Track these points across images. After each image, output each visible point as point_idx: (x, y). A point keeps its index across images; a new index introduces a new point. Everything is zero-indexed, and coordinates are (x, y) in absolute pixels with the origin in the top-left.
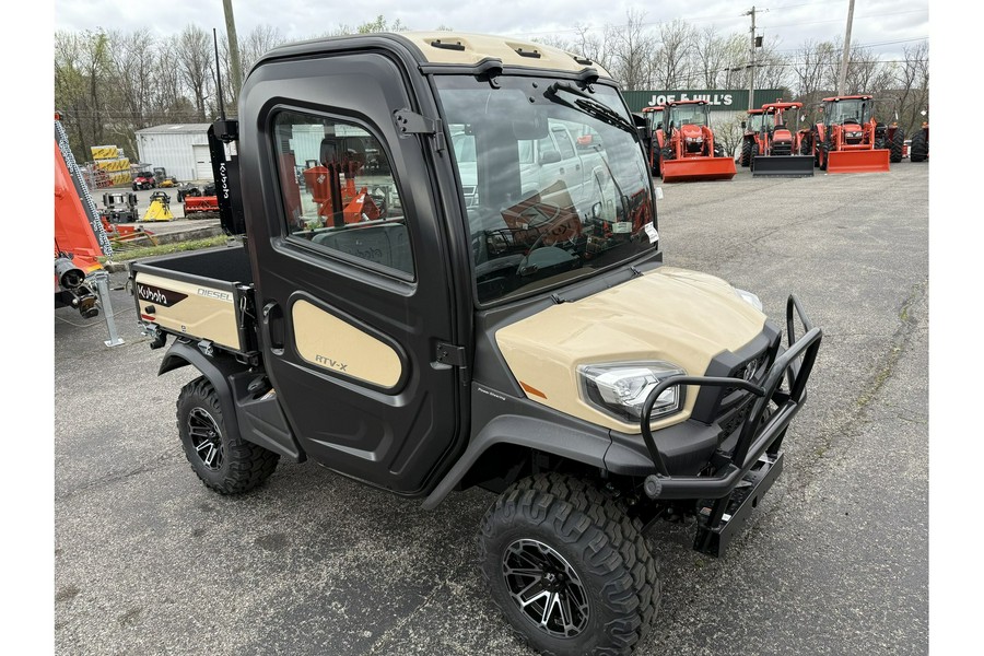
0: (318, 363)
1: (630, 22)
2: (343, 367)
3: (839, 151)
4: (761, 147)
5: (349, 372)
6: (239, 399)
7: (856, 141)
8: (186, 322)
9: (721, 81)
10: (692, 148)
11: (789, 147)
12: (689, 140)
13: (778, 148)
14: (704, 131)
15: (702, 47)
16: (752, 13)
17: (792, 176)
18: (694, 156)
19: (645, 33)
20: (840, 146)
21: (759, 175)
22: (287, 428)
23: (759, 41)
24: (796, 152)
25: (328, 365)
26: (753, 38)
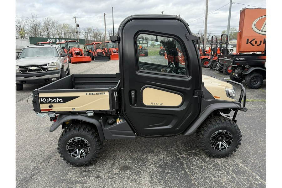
0: (152, 105)
1: (33, 16)
2: (161, 104)
3: (112, 55)
4: (94, 54)
5: (163, 105)
6: (104, 127)
7: (115, 52)
8: (75, 107)
9: (63, 36)
10: (77, 54)
11: (102, 54)
12: (76, 52)
13: (98, 54)
14: (79, 49)
15: (56, 26)
16: (75, 18)
17: (104, 61)
18: (78, 56)
19: (38, 20)
20: (113, 54)
21: (96, 61)
22: (131, 129)
23: (78, 26)
24: (104, 55)
25: (156, 105)
26: (76, 25)
